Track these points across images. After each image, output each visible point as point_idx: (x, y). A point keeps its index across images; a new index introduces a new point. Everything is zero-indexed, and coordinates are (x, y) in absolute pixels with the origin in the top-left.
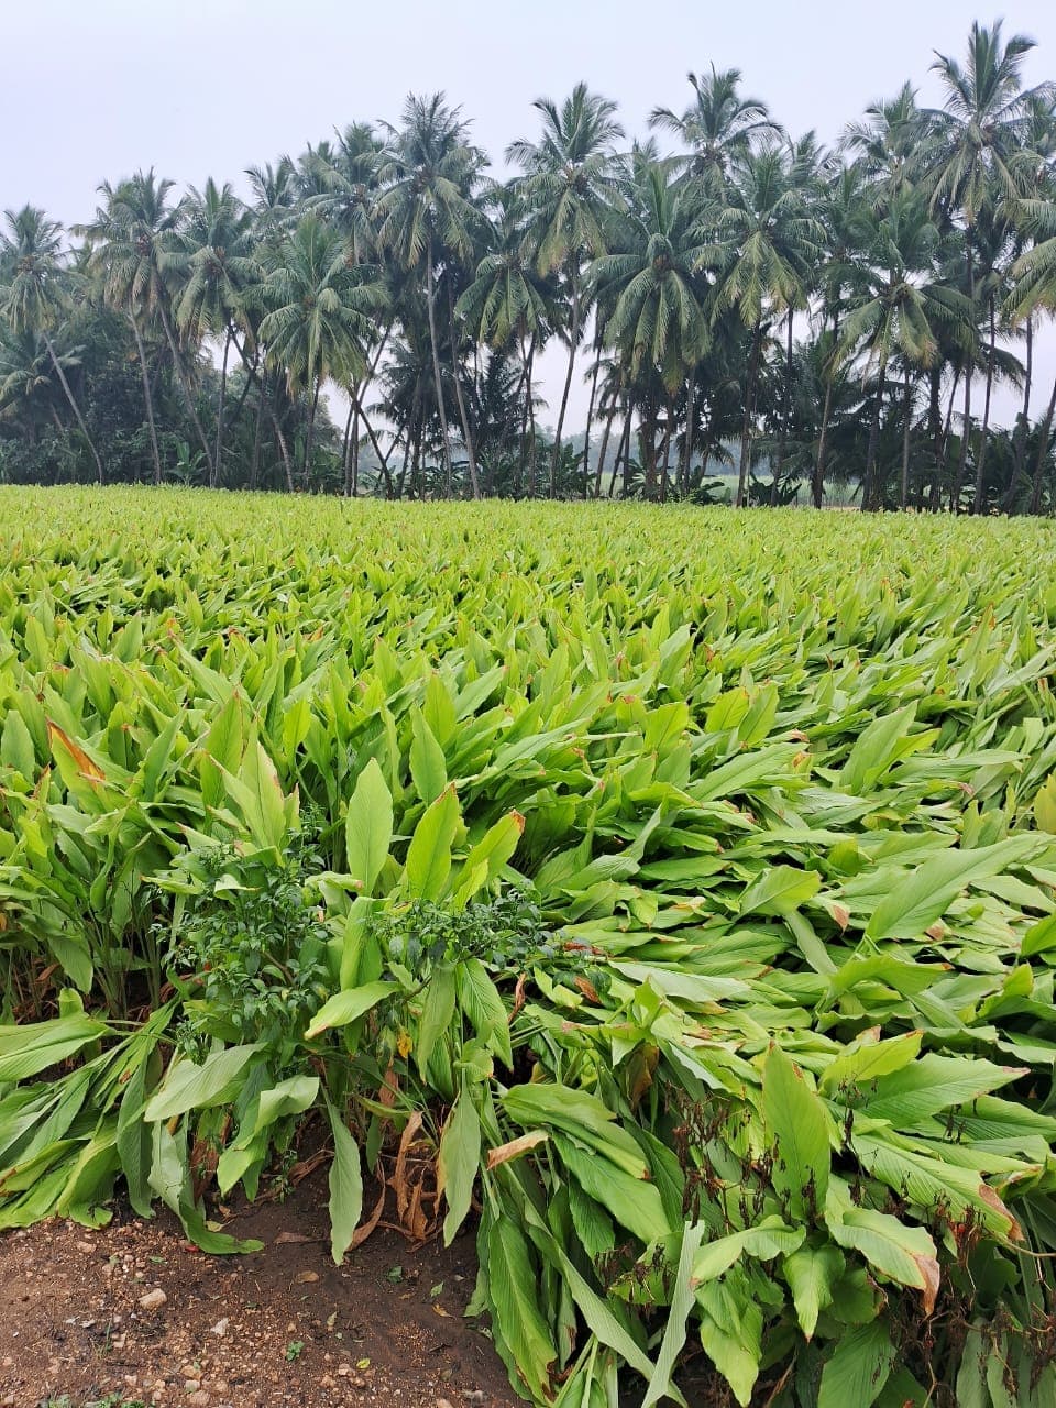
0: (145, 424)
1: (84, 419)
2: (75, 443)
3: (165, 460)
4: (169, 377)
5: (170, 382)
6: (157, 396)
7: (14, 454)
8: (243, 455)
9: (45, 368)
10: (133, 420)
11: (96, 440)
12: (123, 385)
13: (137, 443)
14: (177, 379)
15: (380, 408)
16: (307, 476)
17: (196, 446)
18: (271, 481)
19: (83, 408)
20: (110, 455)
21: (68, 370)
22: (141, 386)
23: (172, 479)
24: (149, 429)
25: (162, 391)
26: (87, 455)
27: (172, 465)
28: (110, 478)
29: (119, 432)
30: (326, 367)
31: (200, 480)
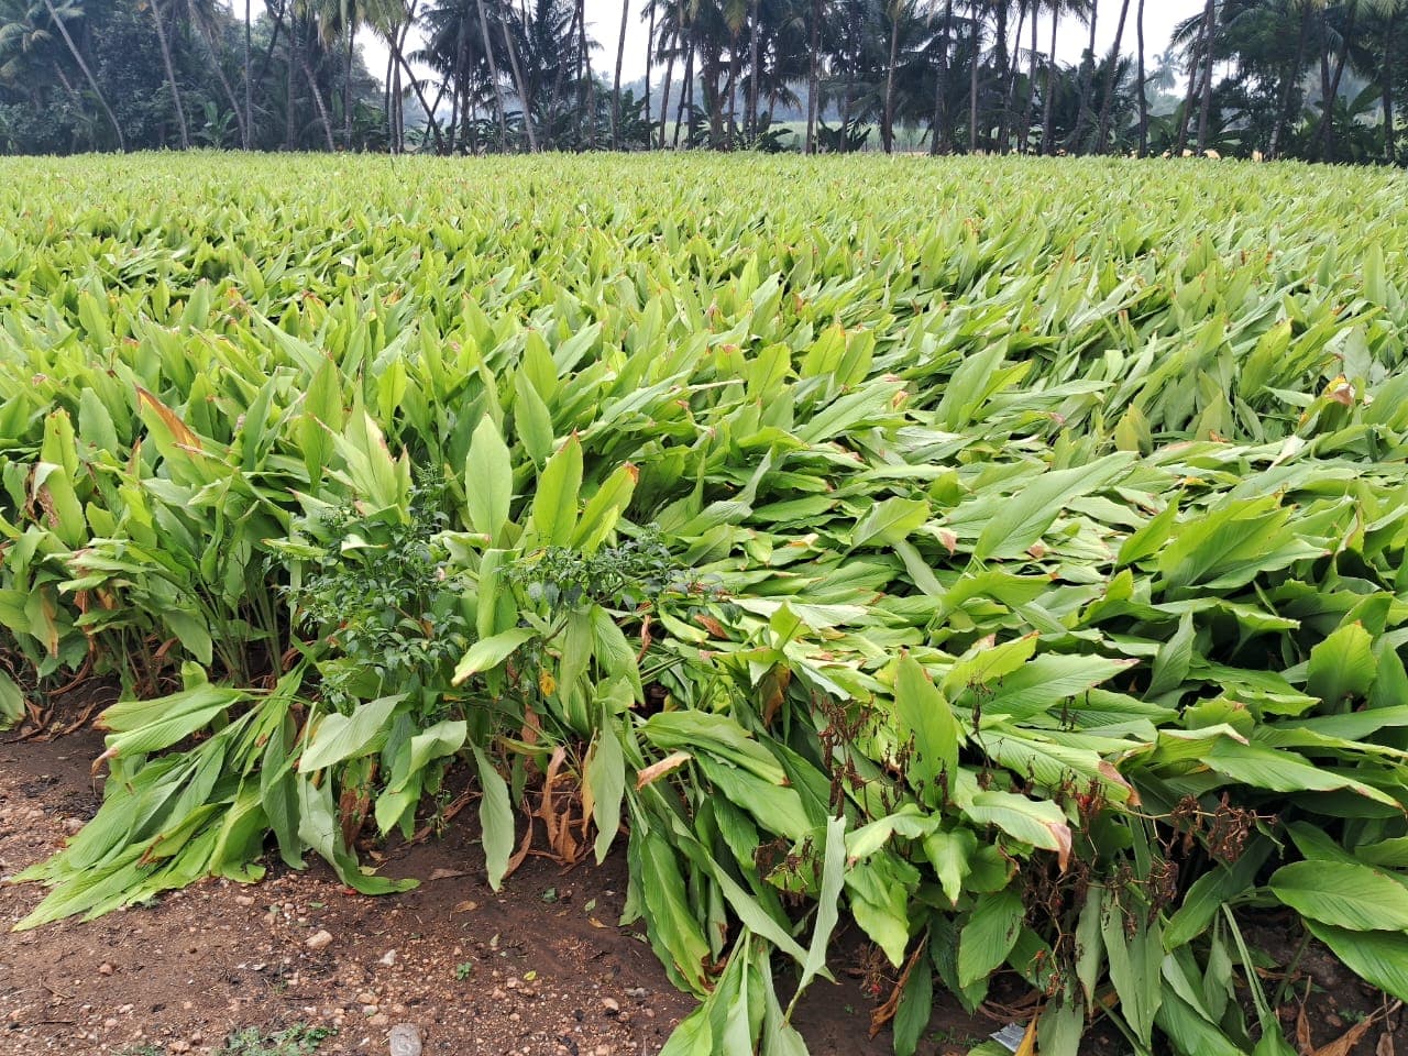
0: (165, 82)
1: (97, 79)
2: (88, 107)
3: (191, 122)
4: (187, 28)
5: (187, 34)
6: (175, 50)
7: (19, 121)
8: (276, 113)
9: (42, 20)
10: (152, 80)
11: (113, 103)
12: (135, 38)
13: (158, 103)
14: (196, 31)
15: (422, 56)
16: (348, 133)
17: (223, 106)
18: (309, 140)
19: (94, 67)
20: (129, 119)
21: (69, 23)
22: (156, 39)
23: (202, 143)
24: (169, 88)
25: (181, 45)
26: (104, 120)
27: (199, 127)
28: (133, 145)
29: (138, 93)
30: (360, 12)
31: (231, 142)
